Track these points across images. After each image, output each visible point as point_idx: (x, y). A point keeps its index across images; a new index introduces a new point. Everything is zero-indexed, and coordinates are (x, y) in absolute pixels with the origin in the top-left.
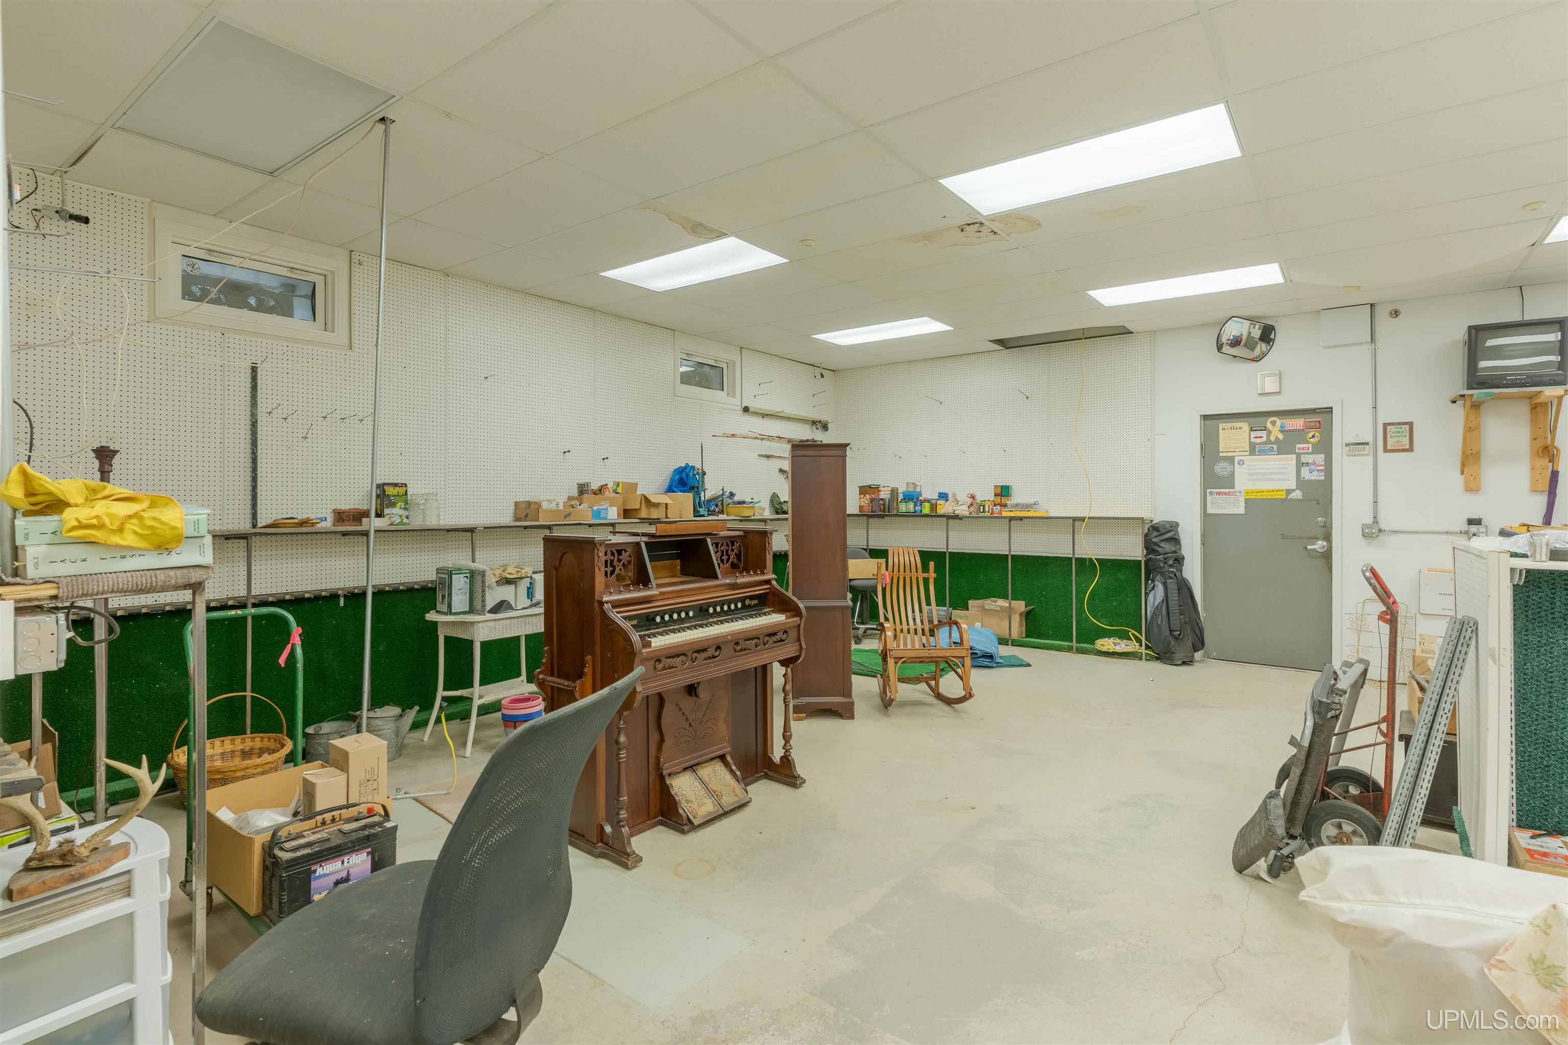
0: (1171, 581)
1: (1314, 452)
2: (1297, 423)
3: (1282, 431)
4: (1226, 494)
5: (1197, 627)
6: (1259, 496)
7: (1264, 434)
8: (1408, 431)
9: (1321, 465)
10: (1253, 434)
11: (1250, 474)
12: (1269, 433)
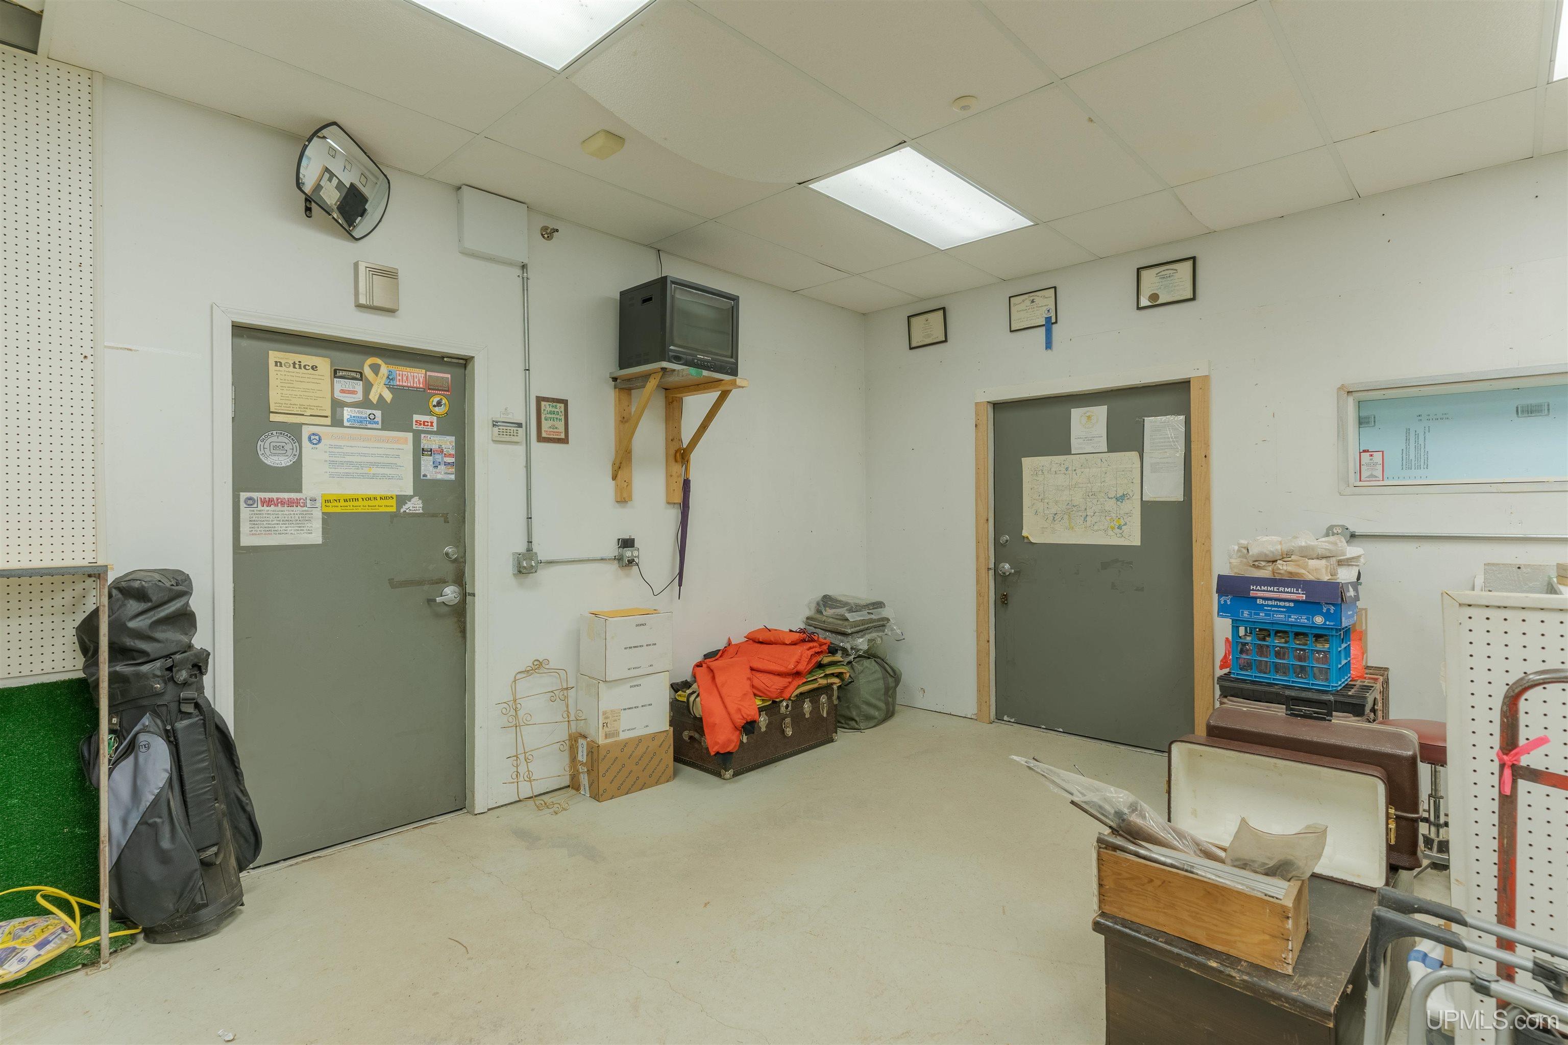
0: (185, 722)
1: (440, 432)
2: (414, 376)
3: (391, 388)
4: (283, 503)
5: (242, 814)
6: (351, 508)
7: (359, 386)
8: (563, 412)
9: (450, 455)
10: (340, 384)
11: (332, 463)
12: (368, 387)
